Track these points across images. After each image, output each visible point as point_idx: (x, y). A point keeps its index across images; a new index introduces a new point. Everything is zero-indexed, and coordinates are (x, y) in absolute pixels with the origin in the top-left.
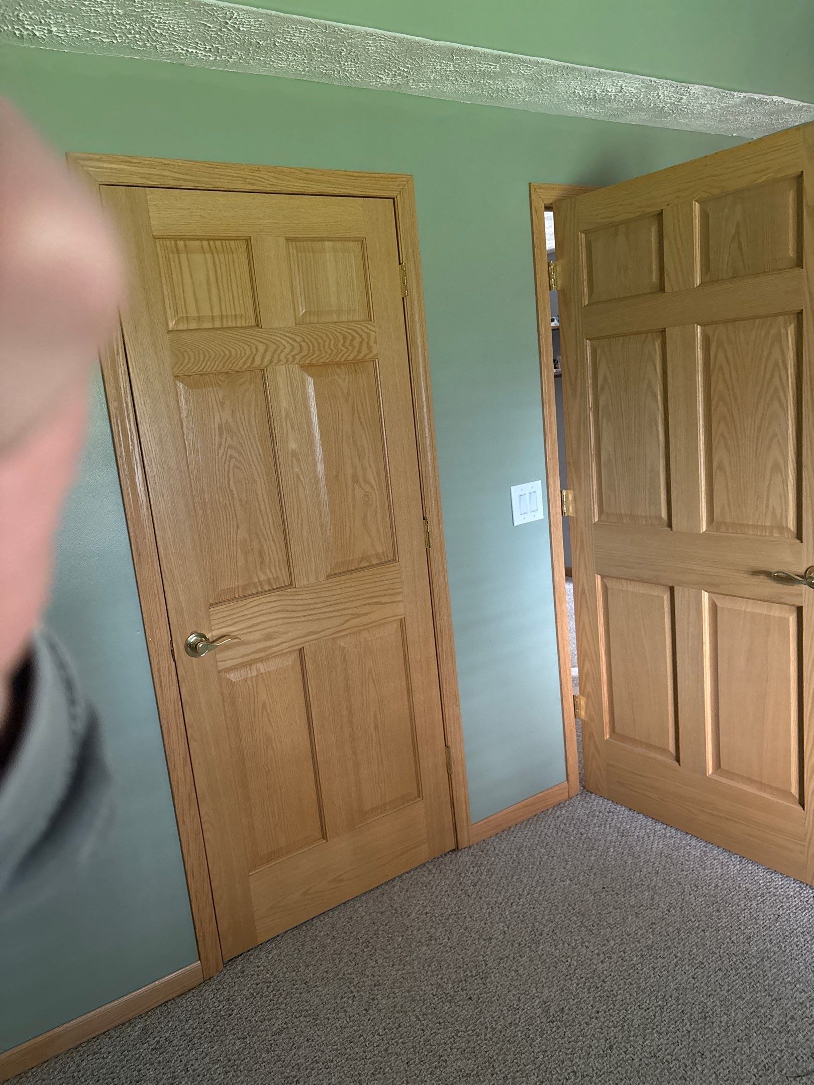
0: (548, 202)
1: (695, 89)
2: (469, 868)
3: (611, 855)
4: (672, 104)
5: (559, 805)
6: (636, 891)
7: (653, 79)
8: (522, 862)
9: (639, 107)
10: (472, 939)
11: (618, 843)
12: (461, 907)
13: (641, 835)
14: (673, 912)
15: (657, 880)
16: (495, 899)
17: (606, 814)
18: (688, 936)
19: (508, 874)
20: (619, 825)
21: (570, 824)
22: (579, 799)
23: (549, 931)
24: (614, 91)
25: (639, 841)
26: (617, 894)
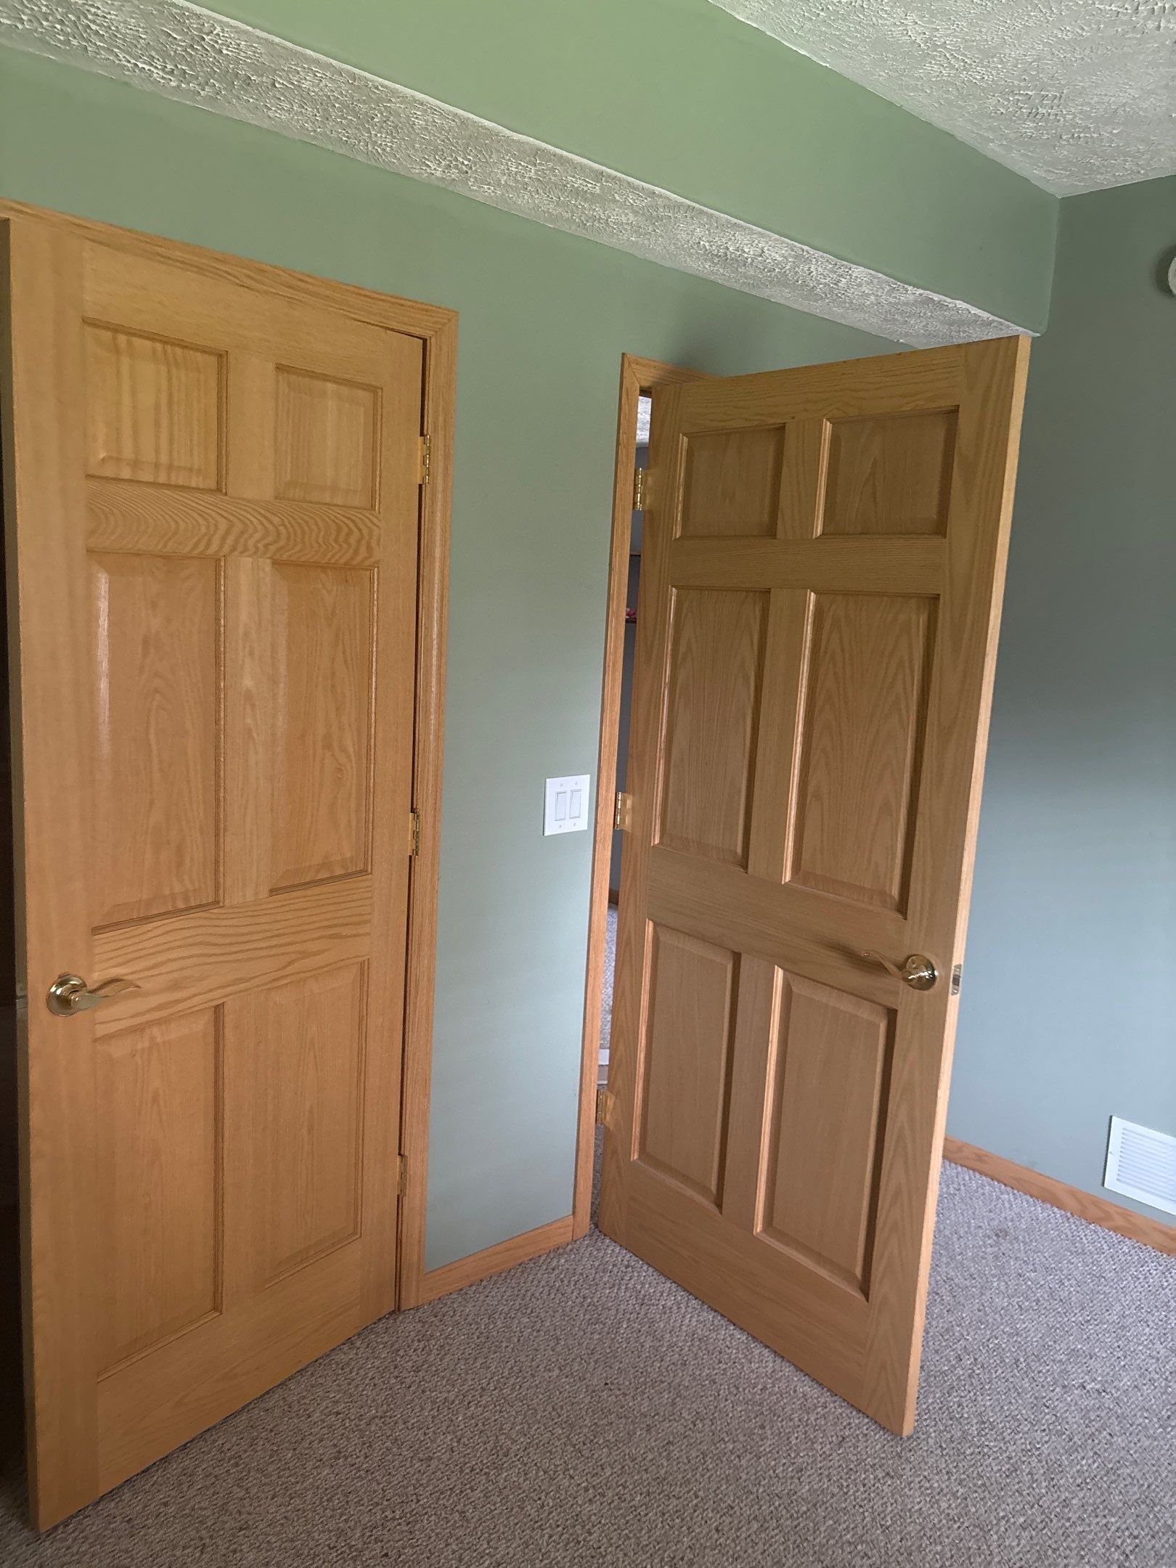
0: (646, 384)
1: (859, 272)
2: (413, 1341)
3: (623, 1334)
4: (825, 284)
5: (557, 1251)
6: (652, 1391)
7: (805, 248)
8: (493, 1336)
9: (783, 281)
10: (401, 1458)
11: (635, 1314)
12: (392, 1406)
13: (669, 1304)
14: (700, 1425)
15: (683, 1375)
16: (445, 1395)
17: (623, 1269)
18: (717, 1465)
19: (470, 1354)
20: (639, 1287)
21: (569, 1281)
22: (586, 1242)
23: (519, 1450)
24: (752, 253)
25: (665, 1313)
26: (625, 1395)
